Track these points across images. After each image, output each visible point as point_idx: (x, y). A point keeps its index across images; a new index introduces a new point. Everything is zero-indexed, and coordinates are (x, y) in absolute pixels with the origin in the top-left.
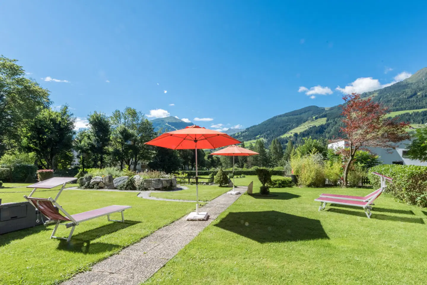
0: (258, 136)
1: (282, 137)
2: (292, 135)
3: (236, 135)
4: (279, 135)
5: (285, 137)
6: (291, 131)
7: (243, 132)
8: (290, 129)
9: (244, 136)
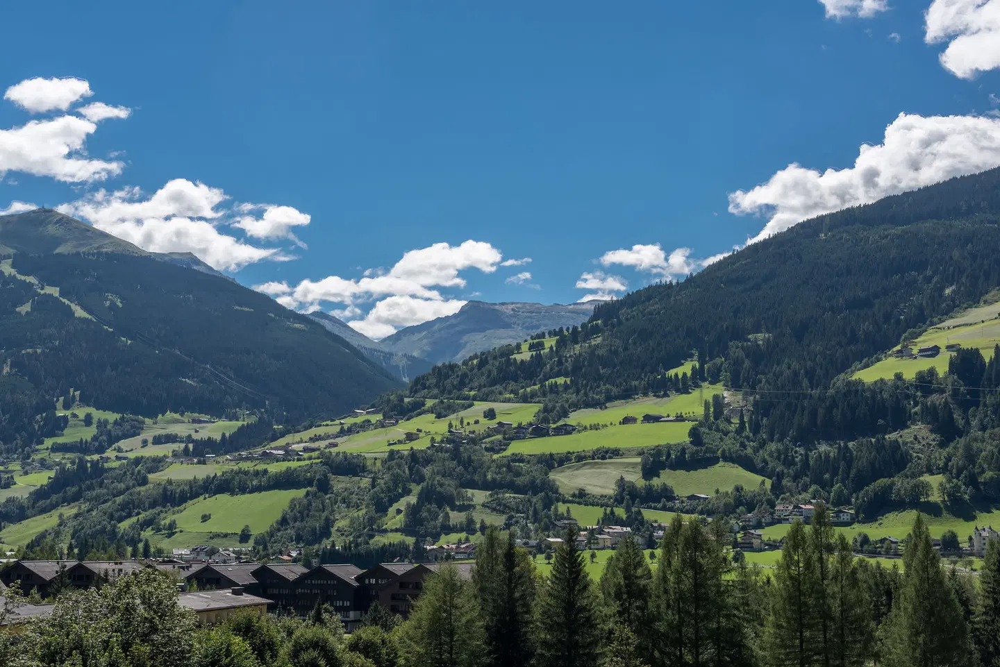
0: (686, 369)
1: (868, 375)
2: (941, 366)
3: (525, 355)
4: (845, 366)
5: (889, 376)
6: (929, 339)
7: (575, 336)
8: (922, 320)
9: (576, 370)
